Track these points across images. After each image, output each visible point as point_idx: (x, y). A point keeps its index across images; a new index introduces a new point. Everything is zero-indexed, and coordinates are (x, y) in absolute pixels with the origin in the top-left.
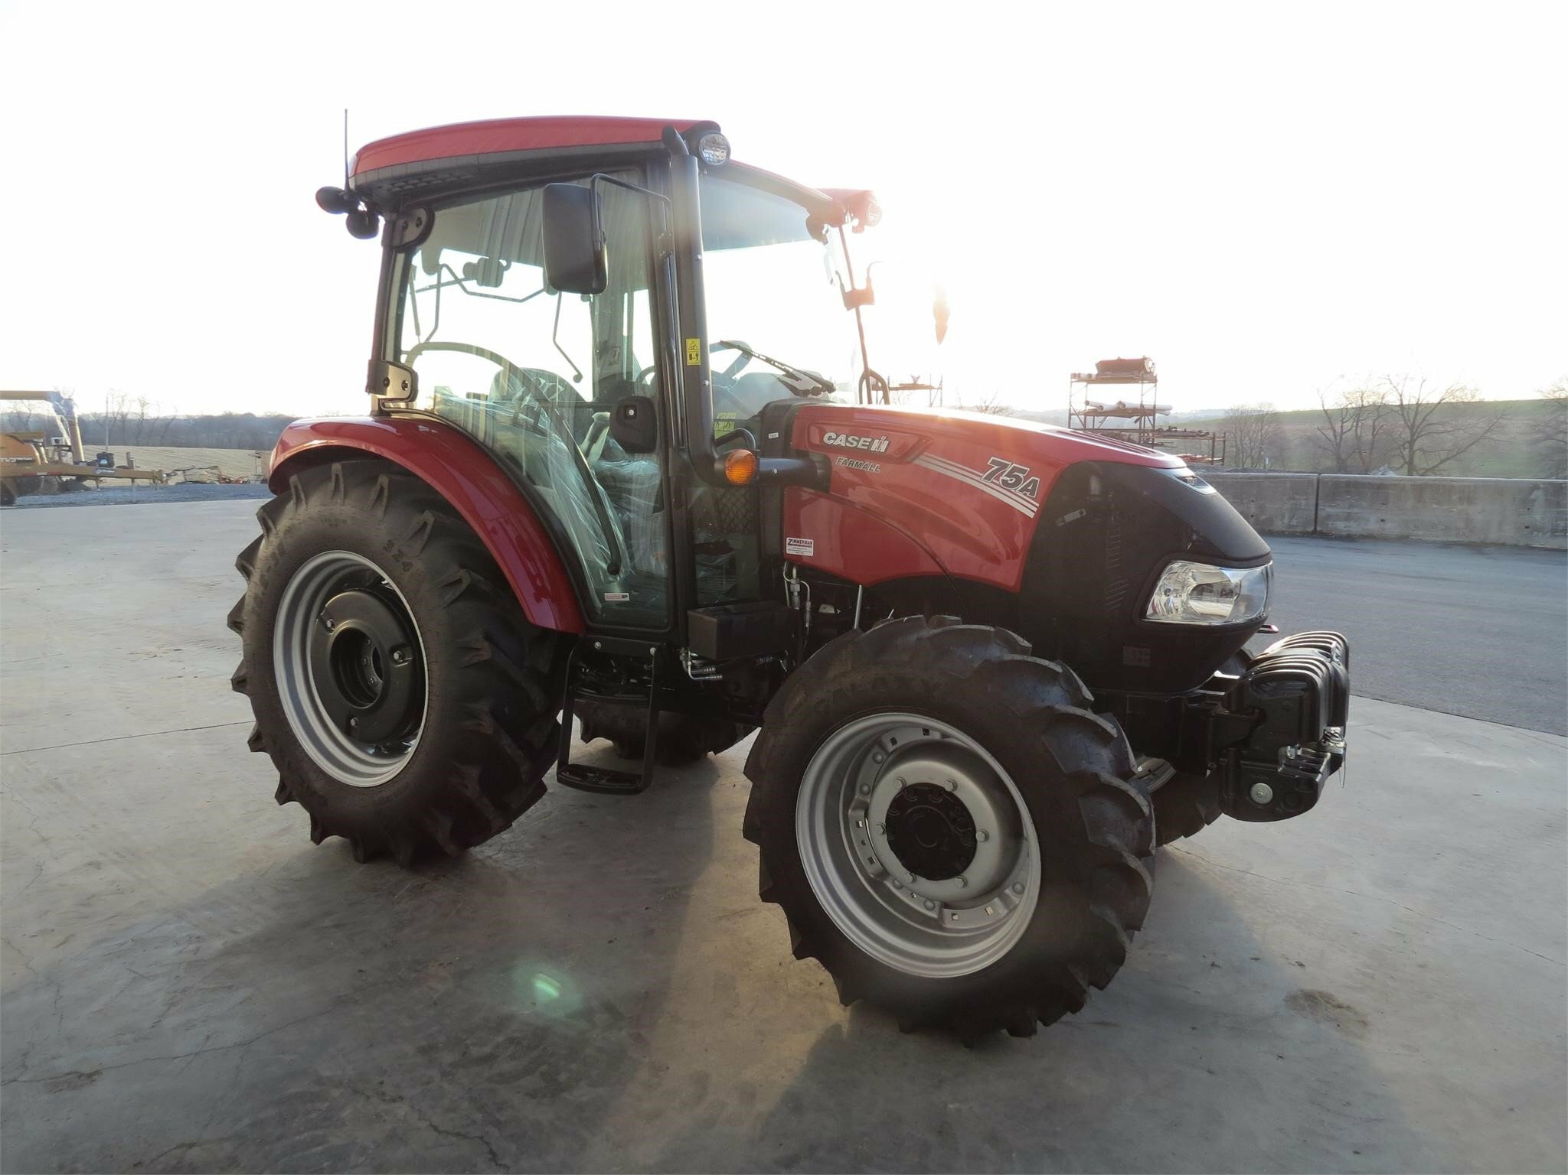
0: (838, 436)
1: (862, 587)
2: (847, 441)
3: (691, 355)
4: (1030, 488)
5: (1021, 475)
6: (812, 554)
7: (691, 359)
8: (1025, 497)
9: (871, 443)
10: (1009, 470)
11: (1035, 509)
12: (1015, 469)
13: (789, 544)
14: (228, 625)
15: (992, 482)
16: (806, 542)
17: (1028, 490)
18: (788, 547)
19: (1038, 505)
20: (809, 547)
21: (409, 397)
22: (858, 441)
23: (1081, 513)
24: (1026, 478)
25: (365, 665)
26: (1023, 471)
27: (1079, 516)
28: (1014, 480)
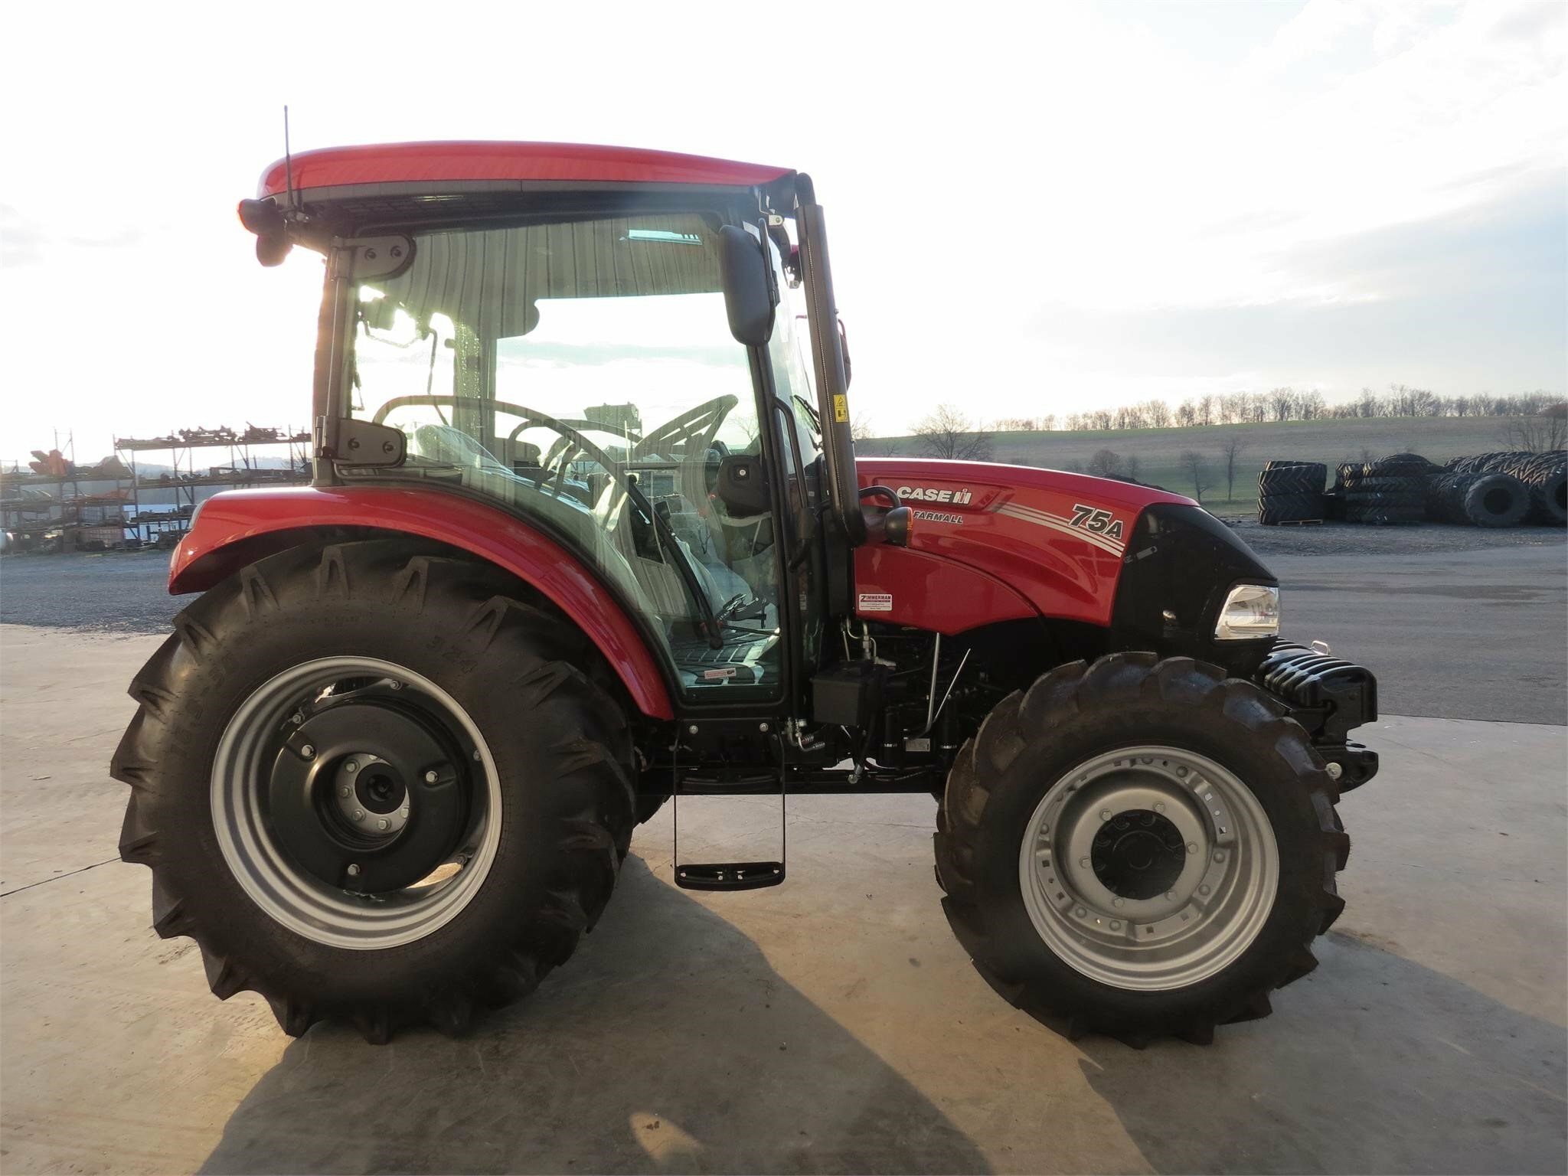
0: (913, 491)
1: (940, 636)
2: (924, 494)
3: (839, 412)
4: (1115, 530)
5: (1105, 519)
6: (890, 609)
7: (840, 415)
8: (1112, 539)
9: (952, 496)
10: (1093, 515)
11: (1122, 549)
12: (1099, 514)
13: (862, 601)
14: (112, 775)
15: (1079, 527)
16: (883, 597)
17: (1114, 533)
18: (861, 604)
19: (1124, 545)
20: (886, 601)
21: (397, 461)
22: (937, 495)
23: (1153, 550)
24: (1111, 522)
25: (346, 797)
26: (1107, 516)
27: (1151, 553)
28: (1100, 524)
